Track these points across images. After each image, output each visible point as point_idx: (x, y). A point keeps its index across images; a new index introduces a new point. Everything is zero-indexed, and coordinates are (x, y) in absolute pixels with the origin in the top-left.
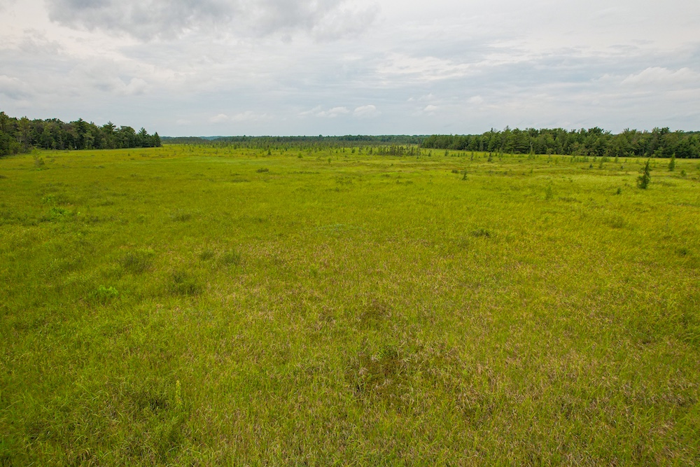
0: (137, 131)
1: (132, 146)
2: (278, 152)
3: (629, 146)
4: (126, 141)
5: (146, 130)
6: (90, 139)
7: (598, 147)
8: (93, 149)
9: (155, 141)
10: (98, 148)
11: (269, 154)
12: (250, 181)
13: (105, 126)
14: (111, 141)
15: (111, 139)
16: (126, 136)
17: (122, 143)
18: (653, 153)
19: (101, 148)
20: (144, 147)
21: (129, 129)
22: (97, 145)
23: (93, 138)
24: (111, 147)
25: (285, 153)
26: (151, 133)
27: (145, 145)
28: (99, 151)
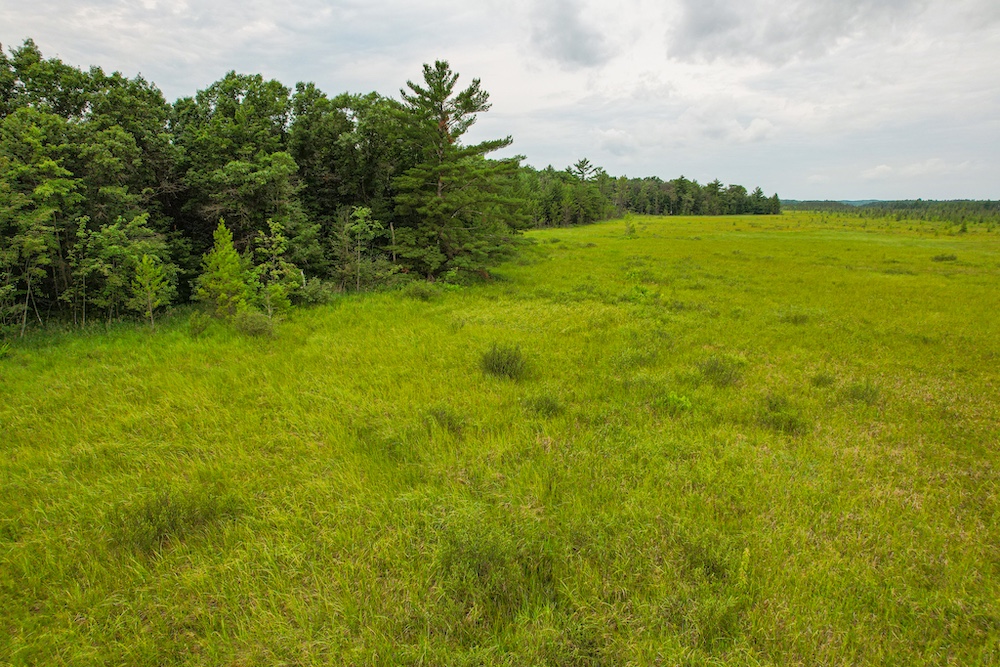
0: (750, 192)
1: (739, 212)
2: (982, 229)
4: (734, 205)
5: (762, 190)
6: (689, 202)
8: (690, 215)
12: (916, 275)
13: (710, 185)
14: (714, 205)
15: (715, 201)
16: (734, 198)
17: (728, 208)
19: (701, 214)
21: (739, 189)
22: (696, 210)
23: (693, 200)
24: (712, 213)
28: (697, 217)
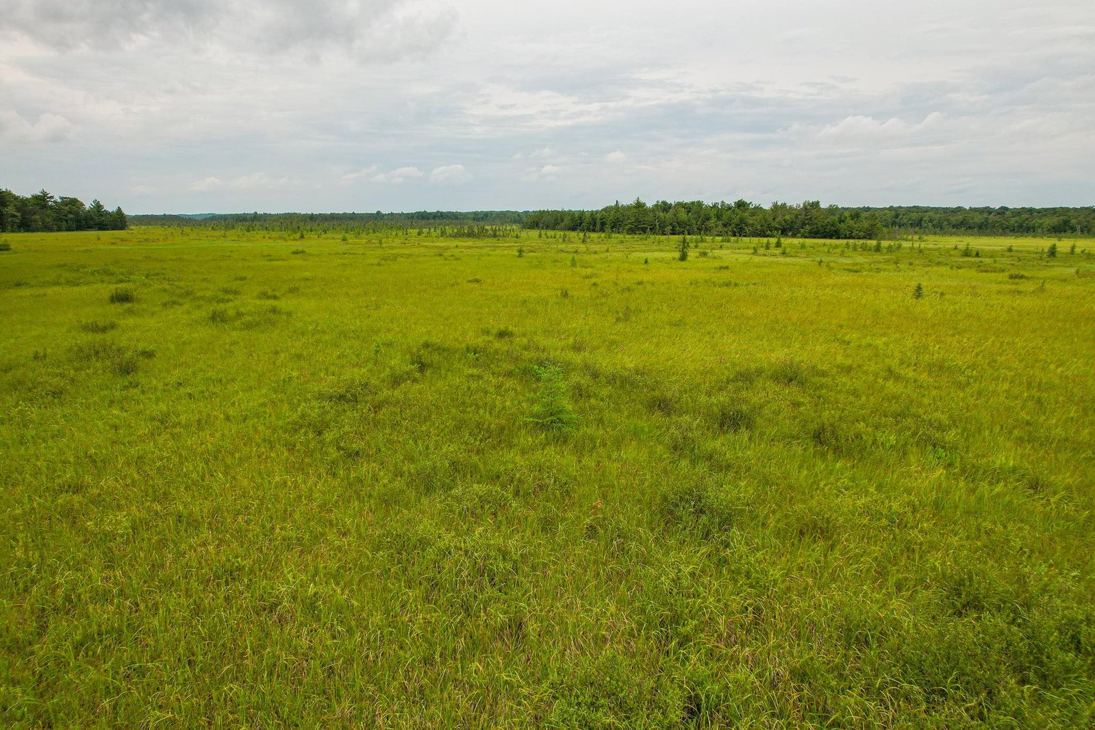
0: (88, 205)
1: (80, 228)
2: (313, 235)
3: (774, 224)
4: (71, 219)
5: (101, 203)
6: (14, 216)
7: (738, 225)
8: (19, 231)
9: (118, 221)
10: (27, 231)
11: (302, 237)
13: (36, 198)
14: (48, 220)
15: (48, 216)
16: (70, 212)
17: (64, 223)
18: (799, 232)
19: (33, 231)
20: (100, 229)
21: (74, 202)
22: (25, 225)
23: (19, 214)
24: (48, 229)
25: (324, 236)
26: (110, 207)
27: (102, 227)
28: (30, 234)
